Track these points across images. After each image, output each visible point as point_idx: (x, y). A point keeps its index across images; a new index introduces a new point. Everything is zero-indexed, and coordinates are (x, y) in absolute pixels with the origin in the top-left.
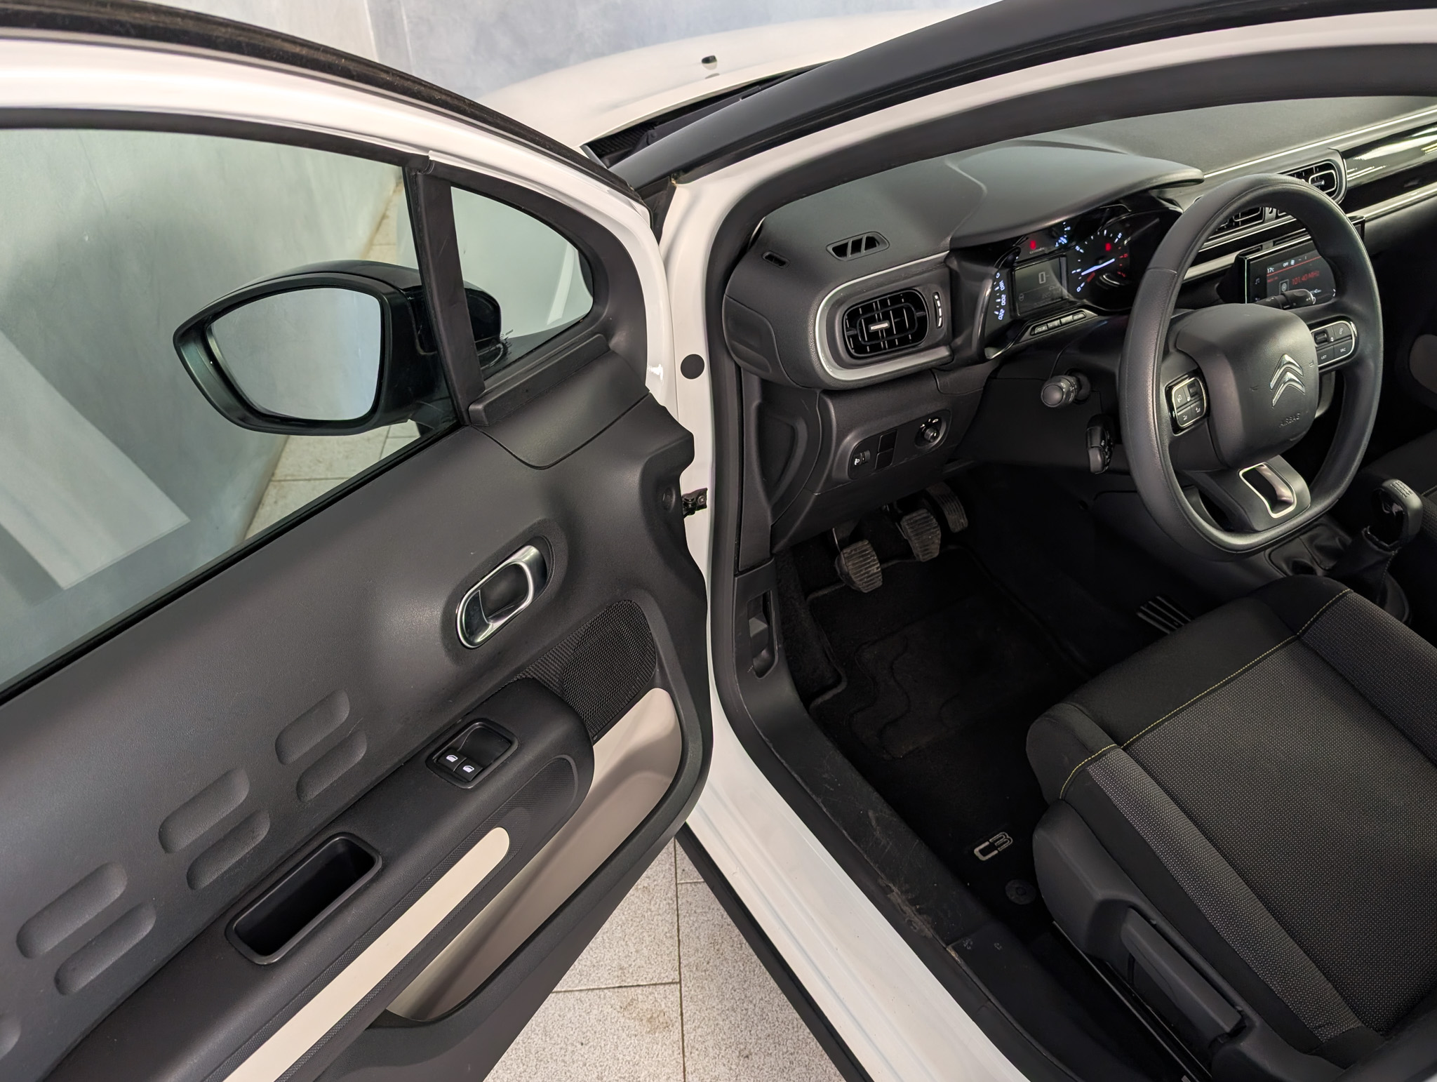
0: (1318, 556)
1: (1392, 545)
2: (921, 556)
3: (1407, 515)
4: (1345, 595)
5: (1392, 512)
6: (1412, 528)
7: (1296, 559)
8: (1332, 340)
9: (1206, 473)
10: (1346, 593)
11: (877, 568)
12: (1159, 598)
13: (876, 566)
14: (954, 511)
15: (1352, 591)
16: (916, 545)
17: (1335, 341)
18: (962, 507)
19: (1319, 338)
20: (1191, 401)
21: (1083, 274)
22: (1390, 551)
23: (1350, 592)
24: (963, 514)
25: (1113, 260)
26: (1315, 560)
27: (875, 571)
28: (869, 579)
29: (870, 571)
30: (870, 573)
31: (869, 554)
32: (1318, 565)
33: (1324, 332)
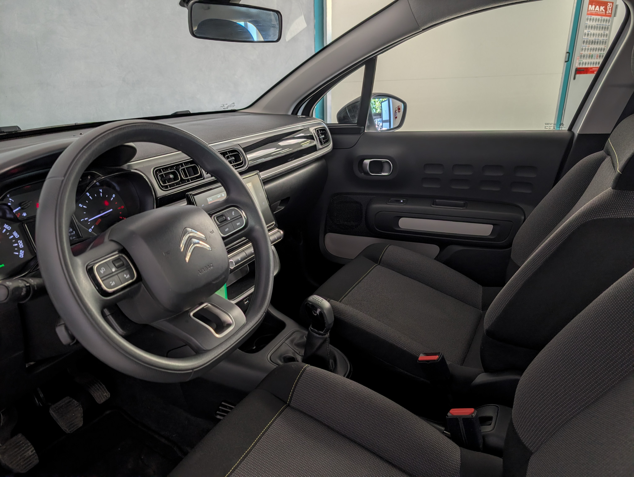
0: (298, 350)
1: (324, 331)
2: (68, 430)
3: (324, 313)
4: (305, 369)
5: (317, 314)
6: (330, 319)
7: (284, 356)
8: (229, 219)
9: (165, 320)
10: (305, 368)
11: (32, 451)
12: (223, 403)
13: (31, 450)
14: (98, 390)
15: (309, 365)
16: (63, 425)
17: (230, 220)
18: (104, 386)
19: (221, 219)
20: (116, 271)
21: (89, 220)
22: (325, 335)
23: (307, 367)
24: (105, 390)
25: (111, 210)
26: (296, 352)
27: (30, 454)
28: (25, 462)
29: (25, 456)
30: (26, 457)
31: (23, 443)
32: (298, 354)
33: (222, 215)
